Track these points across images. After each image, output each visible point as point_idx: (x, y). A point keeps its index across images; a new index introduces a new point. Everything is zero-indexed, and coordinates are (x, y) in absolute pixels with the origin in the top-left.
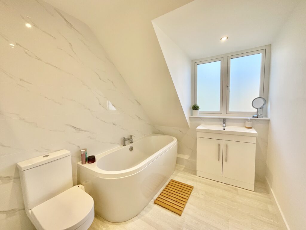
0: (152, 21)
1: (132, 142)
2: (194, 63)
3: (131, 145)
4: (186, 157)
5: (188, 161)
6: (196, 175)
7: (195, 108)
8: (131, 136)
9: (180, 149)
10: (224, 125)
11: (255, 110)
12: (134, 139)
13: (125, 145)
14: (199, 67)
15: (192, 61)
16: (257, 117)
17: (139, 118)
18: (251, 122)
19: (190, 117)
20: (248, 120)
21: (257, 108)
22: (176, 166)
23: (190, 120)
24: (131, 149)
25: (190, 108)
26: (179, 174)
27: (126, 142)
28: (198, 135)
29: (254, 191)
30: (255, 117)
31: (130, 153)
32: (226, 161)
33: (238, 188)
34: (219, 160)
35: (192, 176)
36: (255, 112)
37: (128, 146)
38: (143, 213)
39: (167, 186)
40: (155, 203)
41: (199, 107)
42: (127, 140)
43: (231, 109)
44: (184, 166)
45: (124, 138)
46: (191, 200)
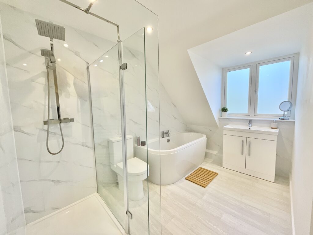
0: (188, 50)
1: (168, 136)
2: (224, 71)
3: (168, 138)
4: (215, 152)
5: (216, 156)
6: (222, 166)
7: (224, 110)
8: (168, 131)
9: (208, 145)
10: (250, 125)
11: (282, 113)
12: (170, 133)
13: (164, 137)
14: (229, 74)
15: (223, 69)
16: (284, 119)
17: (175, 118)
18: (276, 123)
19: (219, 118)
20: (273, 121)
21: (284, 111)
22: (205, 159)
23: (219, 120)
24: (168, 141)
25: (220, 110)
26: (207, 165)
27: (164, 135)
28: (225, 132)
29: (274, 183)
30: (281, 119)
31: (168, 143)
32: (249, 155)
33: (260, 179)
34: (242, 154)
35: (219, 167)
36: (282, 115)
37: (166, 138)
38: (177, 183)
39: (196, 171)
40: (186, 179)
41: (228, 110)
42: (166, 134)
43: (259, 112)
44: (212, 160)
45: (163, 132)
46: (215, 180)
